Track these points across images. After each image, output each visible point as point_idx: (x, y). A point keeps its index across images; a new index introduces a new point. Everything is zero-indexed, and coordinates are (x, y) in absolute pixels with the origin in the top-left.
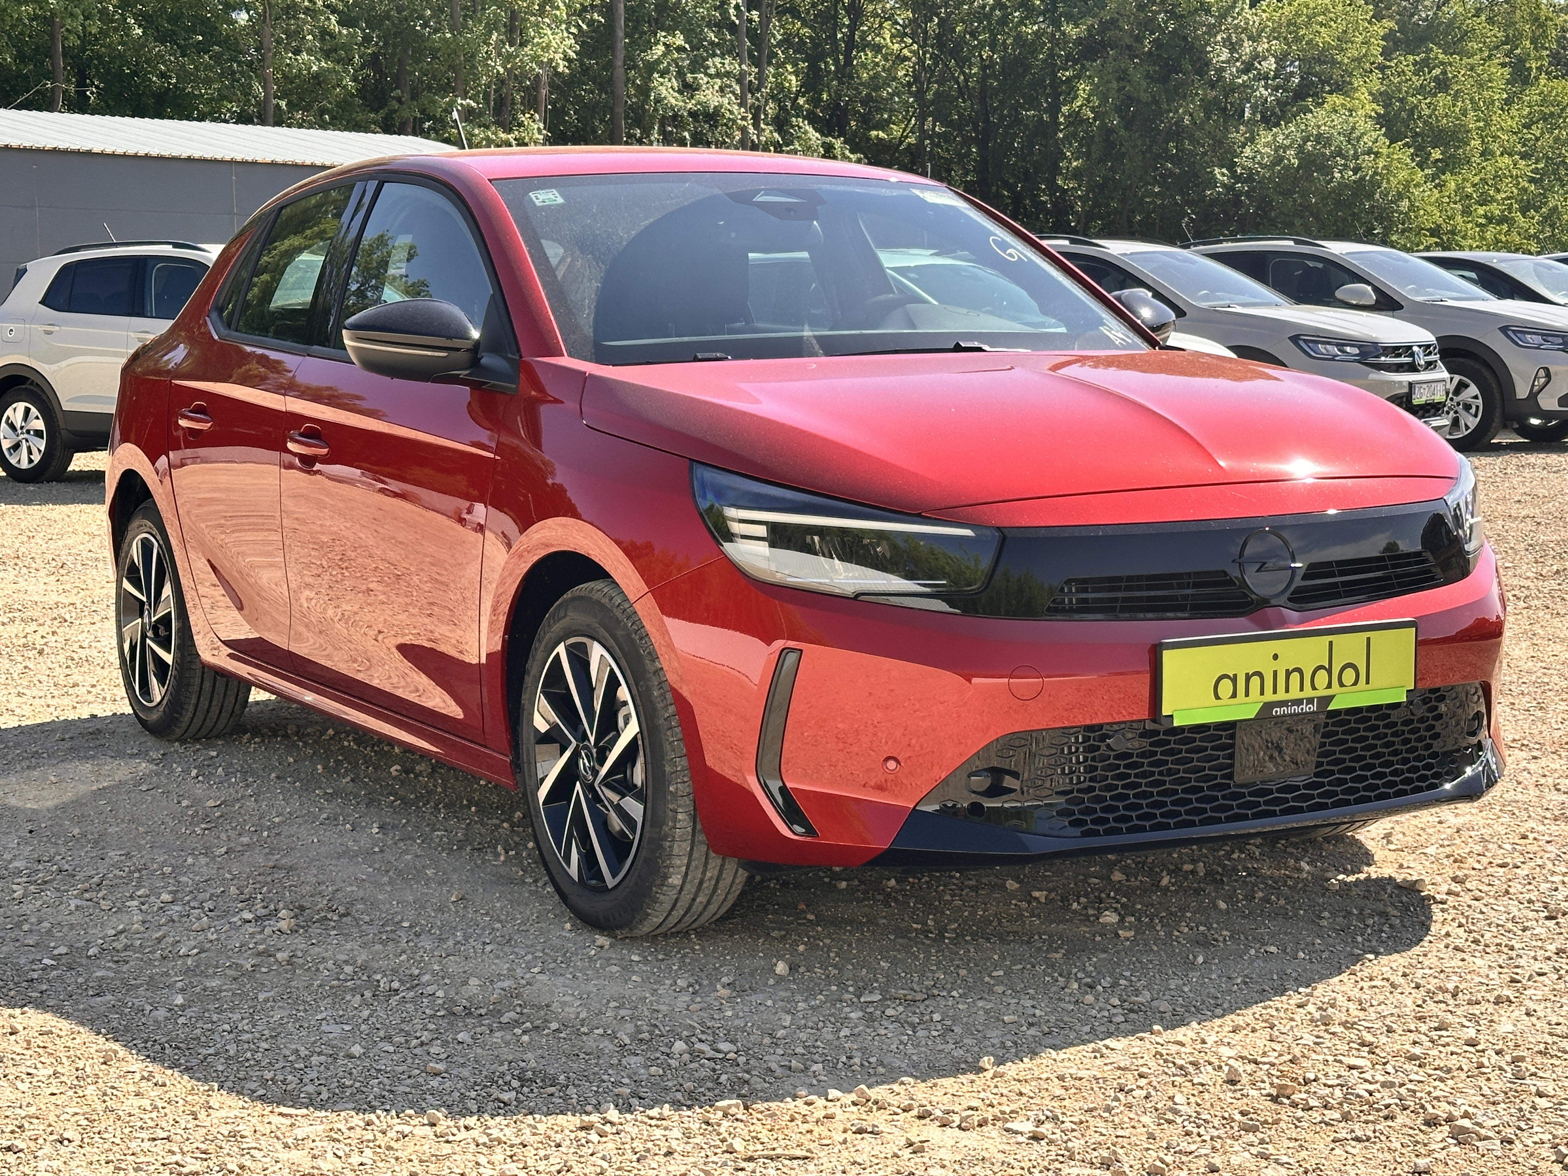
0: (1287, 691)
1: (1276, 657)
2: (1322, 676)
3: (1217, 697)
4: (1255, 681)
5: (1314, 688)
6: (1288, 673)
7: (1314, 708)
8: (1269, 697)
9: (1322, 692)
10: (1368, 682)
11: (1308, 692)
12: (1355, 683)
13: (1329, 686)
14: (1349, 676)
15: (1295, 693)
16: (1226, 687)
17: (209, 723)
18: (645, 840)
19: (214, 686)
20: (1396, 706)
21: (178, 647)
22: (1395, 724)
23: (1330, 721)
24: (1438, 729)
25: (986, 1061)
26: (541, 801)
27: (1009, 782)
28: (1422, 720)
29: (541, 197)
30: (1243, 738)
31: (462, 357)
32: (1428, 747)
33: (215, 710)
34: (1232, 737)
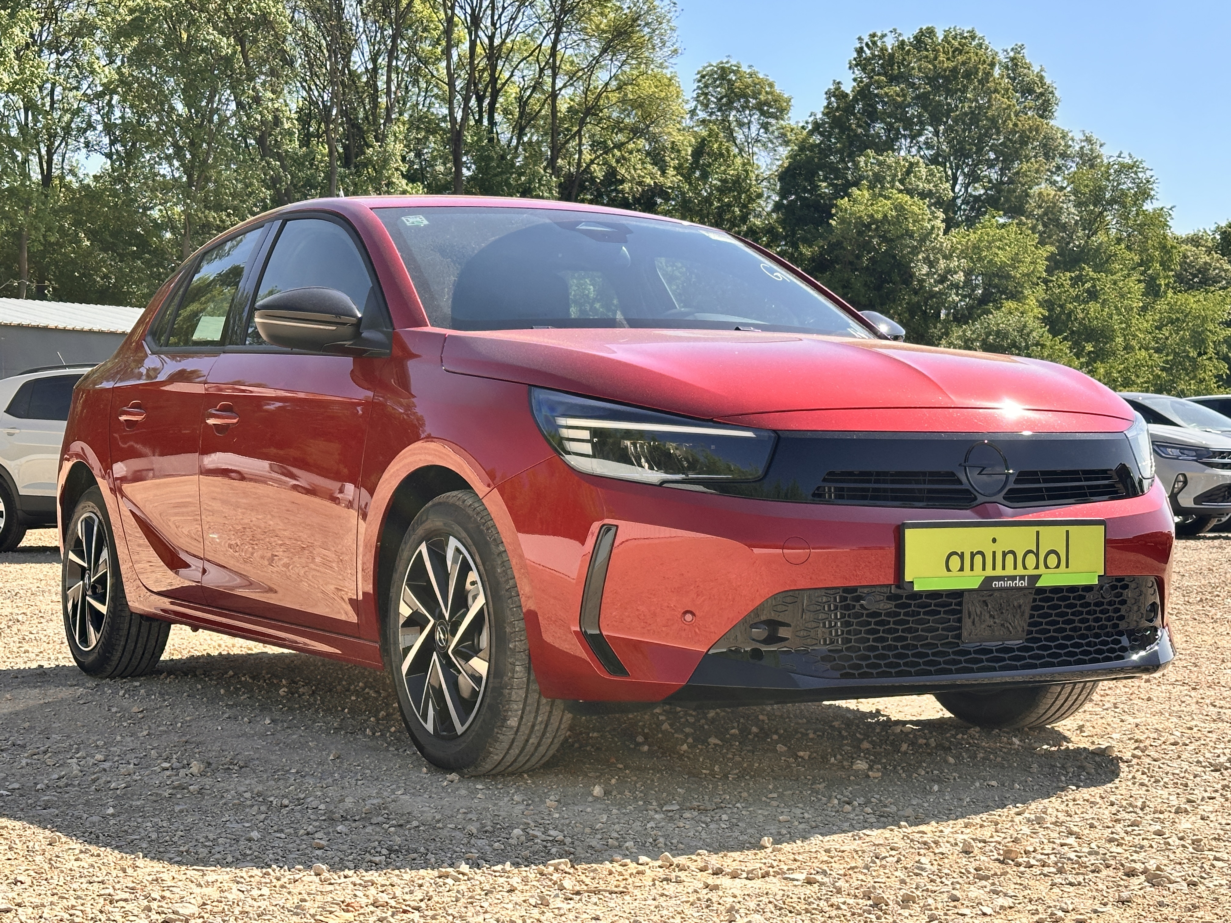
0: (1004, 568)
1: (994, 540)
2: (1031, 559)
3: (948, 570)
4: (978, 559)
5: (1025, 568)
6: (1004, 554)
7: (1025, 584)
8: (989, 572)
9: (1031, 572)
10: (1067, 567)
11: (1020, 571)
12: (1058, 566)
13: (1037, 567)
14: (1052, 560)
15: (1010, 571)
16: (955, 562)
17: (135, 662)
18: (489, 690)
19: (139, 631)
20: (1088, 588)
21: (112, 599)
22: (1088, 604)
23: (1038, 597)
24: (1123, 612)
25: (766, 841)
26: (404, 673)
27: (783, 632)
28: (1110, 603)
29: (411, 220)
30: (970, 606)
31: (347, 330)
32: (1116, 626)
33: (139, 651)
34: (960, 604)
